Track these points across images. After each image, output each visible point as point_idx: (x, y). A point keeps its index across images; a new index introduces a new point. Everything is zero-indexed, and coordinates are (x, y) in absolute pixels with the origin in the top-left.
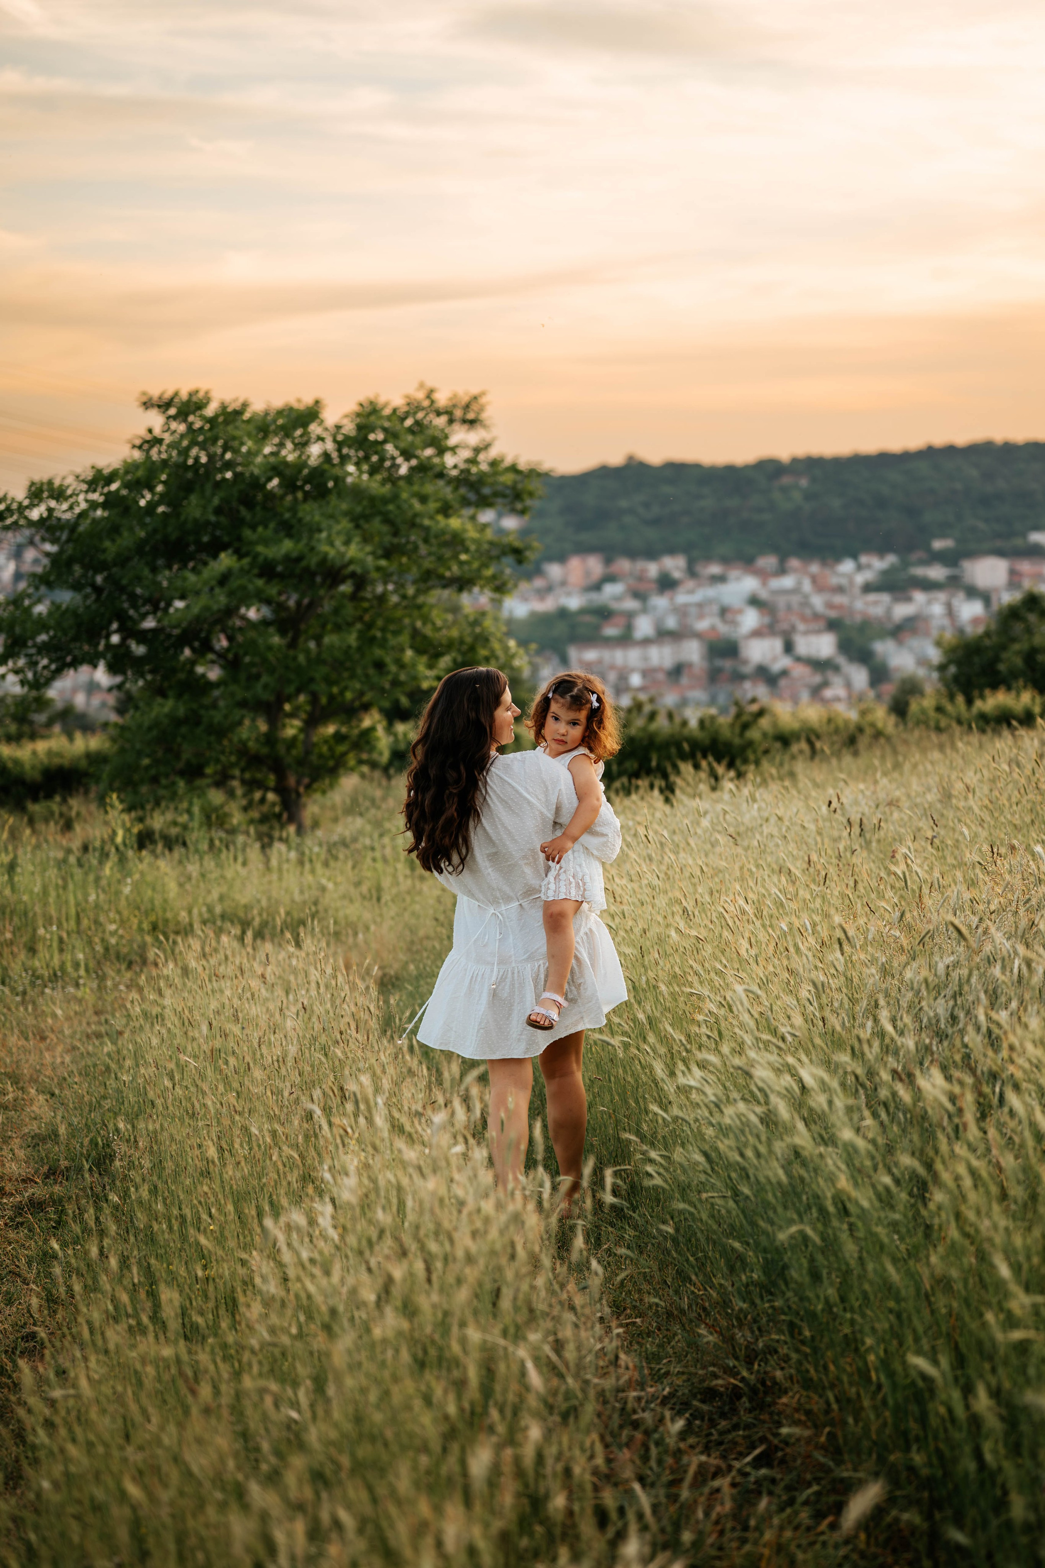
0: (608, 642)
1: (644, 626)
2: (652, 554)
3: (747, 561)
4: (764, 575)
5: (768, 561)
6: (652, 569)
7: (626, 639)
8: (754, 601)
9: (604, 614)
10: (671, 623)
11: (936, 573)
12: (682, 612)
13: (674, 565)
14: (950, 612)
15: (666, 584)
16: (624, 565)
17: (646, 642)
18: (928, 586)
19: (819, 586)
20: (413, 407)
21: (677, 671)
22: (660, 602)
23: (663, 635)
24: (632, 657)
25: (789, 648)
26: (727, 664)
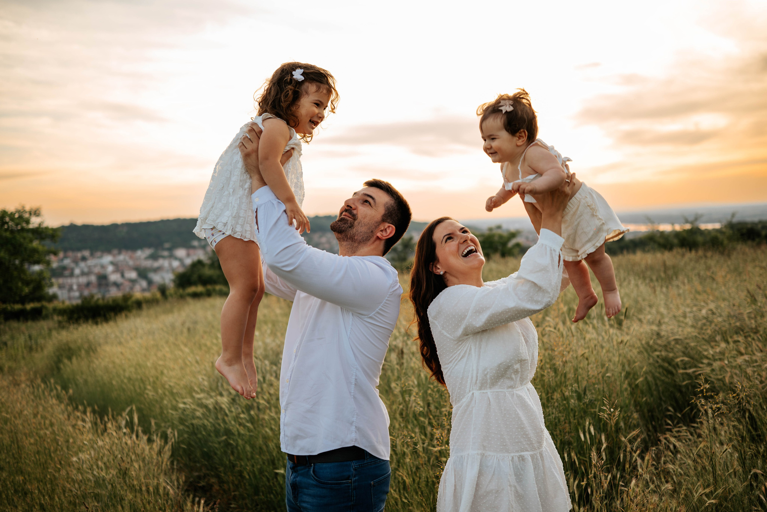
0: (66, 277)
1: (77, 271)
2: (79, 249)
3: (108, 251)
4: (114, 256)
5: (115, 251)
6: (79, 255)
7: (72, 275)
8: (112, 263)
9: (64, 268)
10: (86, 270)
11: (166, 253)
12: (89, 267)
13: (86, 253)
14: (170, 265)
15: (84, 259)
16: (70, 254)
17: (78, 276)
18: (164, 257)
19: (131, 258)
20: (18, 211)
21: (88, 284)
22: (82, 264)
23: (83, 274)
24: (74, 281)
25: (123, 276)
26: (104, 282)
